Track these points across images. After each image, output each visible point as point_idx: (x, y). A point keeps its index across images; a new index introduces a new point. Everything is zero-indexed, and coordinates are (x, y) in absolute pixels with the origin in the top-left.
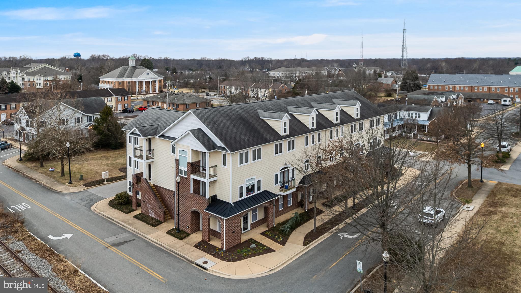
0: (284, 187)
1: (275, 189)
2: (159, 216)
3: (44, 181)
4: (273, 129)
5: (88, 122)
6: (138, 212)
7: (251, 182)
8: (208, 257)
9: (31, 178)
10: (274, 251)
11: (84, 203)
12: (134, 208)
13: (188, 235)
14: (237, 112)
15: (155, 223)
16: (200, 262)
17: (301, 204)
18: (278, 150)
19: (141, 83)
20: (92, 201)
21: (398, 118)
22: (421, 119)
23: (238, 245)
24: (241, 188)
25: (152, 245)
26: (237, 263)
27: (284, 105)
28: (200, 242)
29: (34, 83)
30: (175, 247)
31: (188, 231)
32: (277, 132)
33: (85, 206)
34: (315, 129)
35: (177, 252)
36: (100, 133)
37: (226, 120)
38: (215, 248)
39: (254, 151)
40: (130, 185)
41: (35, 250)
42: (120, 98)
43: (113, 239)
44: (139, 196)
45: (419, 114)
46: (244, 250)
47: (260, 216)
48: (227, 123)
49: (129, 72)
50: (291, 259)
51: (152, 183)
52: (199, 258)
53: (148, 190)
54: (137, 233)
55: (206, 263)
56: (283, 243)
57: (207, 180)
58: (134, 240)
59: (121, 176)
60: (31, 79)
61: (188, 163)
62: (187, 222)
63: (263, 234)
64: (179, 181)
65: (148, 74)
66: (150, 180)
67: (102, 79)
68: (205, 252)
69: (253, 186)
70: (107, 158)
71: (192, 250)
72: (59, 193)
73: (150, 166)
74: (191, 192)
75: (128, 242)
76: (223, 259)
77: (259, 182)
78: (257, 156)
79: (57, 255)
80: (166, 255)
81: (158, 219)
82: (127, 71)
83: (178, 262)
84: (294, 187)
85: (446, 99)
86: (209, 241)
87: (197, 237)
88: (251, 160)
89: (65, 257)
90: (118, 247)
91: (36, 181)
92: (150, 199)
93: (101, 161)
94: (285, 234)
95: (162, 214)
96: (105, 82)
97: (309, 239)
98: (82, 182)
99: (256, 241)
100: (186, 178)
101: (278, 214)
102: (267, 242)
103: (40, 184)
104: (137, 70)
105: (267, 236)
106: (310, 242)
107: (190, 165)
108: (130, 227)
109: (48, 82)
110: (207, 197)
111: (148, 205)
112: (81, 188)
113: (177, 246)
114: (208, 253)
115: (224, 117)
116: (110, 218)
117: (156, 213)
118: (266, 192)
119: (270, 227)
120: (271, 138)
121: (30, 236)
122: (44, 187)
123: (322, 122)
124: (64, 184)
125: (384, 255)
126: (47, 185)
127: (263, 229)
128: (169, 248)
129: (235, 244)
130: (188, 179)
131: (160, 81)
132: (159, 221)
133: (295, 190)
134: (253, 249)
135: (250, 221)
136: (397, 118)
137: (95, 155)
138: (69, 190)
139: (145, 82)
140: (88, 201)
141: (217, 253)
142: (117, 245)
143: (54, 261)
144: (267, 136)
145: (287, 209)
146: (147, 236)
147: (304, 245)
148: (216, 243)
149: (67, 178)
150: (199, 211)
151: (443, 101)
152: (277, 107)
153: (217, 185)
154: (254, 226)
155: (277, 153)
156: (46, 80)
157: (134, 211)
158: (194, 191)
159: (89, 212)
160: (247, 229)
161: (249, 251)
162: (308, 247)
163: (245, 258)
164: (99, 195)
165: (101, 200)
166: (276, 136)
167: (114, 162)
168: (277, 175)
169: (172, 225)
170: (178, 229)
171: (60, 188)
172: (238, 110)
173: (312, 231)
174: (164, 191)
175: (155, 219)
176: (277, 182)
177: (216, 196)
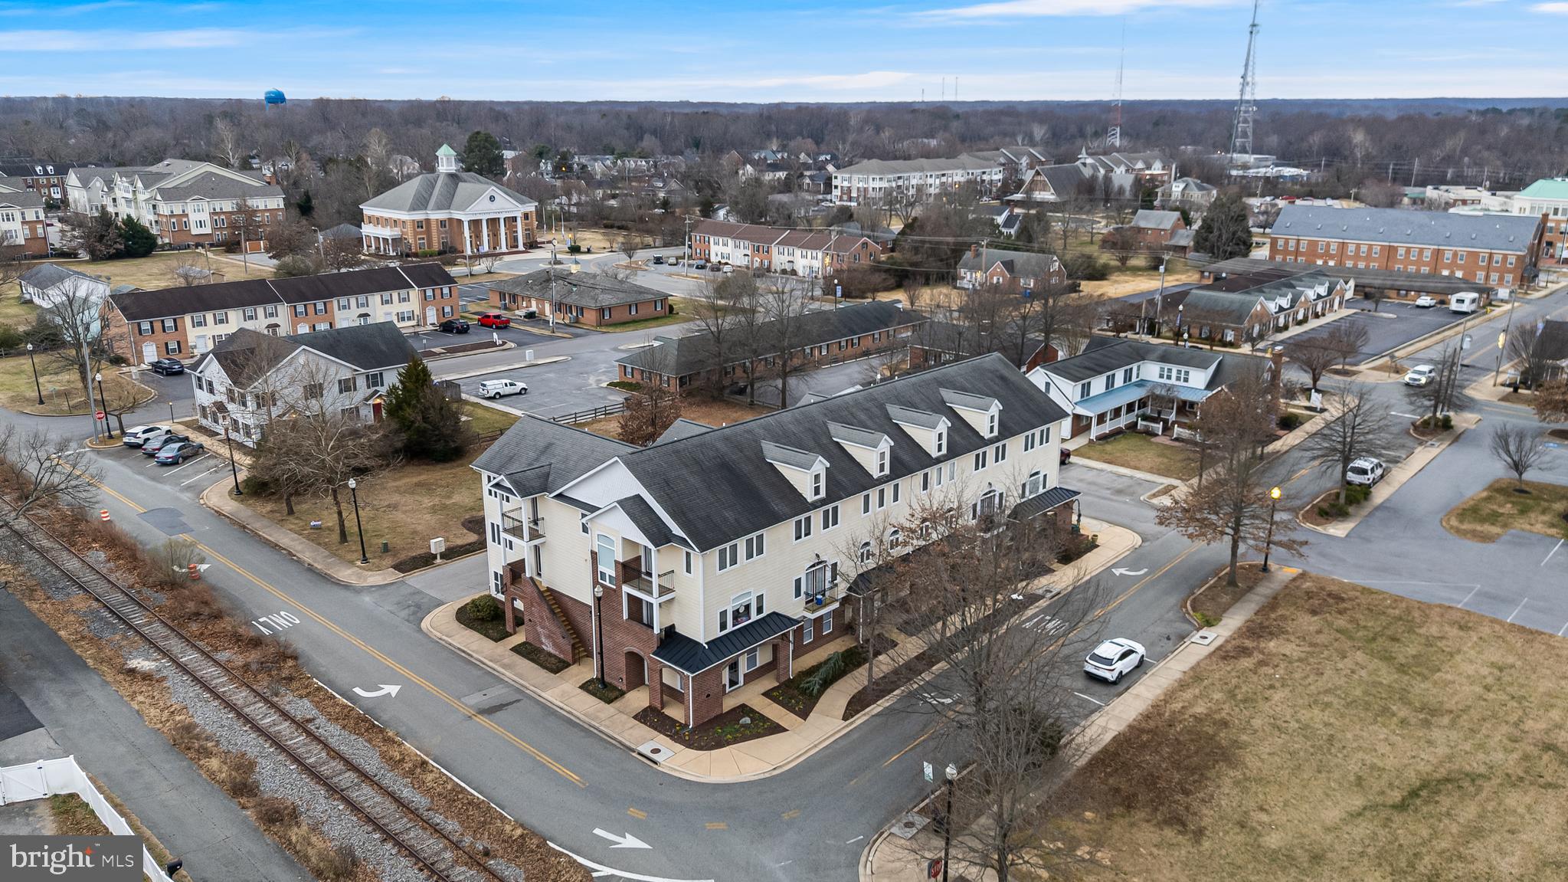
0: (815, 601)
1: (795, 608)
2: (561, 651)
3: (308, 554)
4: (791, 487)
5: (369, 387)
6: (519, 638)
7: (744, 601)
8: (661, 741)
9: (277, 545)
10: (785, 730)
11: (404, 613)
12: (509, 628)
13: (622, 694)
14: (717, 450)
15: (556, 666)
16: (645, 749)
17: (849, 629)
18: (803, 531)
19: (475, 224)
20: (420, 608)
21: (1134, 379)
22: (1191, 384)
23: (717, 717)
24: (723, 614)
25: (554, 713)
26: (715, 752)
27: (821, 418)
28: (645, 710)
29: (185, 219)
30: (597, 717)
31: (623, 687)
32: (801, 495)
33: (408, 621)
34: (887, 476)
35: (602, 728)
36: (406, 425)
37: (692, 472)
38: (674, 722)
39: (749, 542)
40: (496, 579)
41: (337, 719)
42: (429, 293)
43: (476, 699)
44: (519, 605)
45: (1187, 373)
46: (728, 729)
47: (763, 658)
48: (694, 480)
49: (441, 194)
50: (815, 746)
51: (545, 582)
52: (644, 741)
53: (538, 600)
54: (522, 686)
55: (656, 751)
56: (804, 715)
57: (654, 600)
58: (518, 701)
59: (470, 544)
60: (178, 211)
61: (616, 562)
62: (619, 670)
63: (766, 694)
64: (600, 595)
65: (492, 199)
66: (539, 575)
67: (368, 210)
68: (656, 729)
69: (747, 607)
70: (427, 487)
71: (630, 725)
72: (347, 587)
73: (537, 548)
74: (625, 616)
75: (507, 705)
76: (689, 745)
77: (760, 598)
78: (756, 549)
79: (381, 731)
80: (583, 734)
81: (562, 656)
82: (433, 188)
83: (606, 748)
84: (835, 600)
85: (1294, 302)
86: (662, 708)
87: (639, 699)
88: (742, 559)
89: (397, 734)
90: (491, 717)
91: (290, 553)
92: (542, 618)
93: (417, 498)
94: (811, 694)
95: (569, 648)
96: (378, 221)
97: (856, 705)
98: (389, 561)
99: (752, 711)
100: (614, 590)
101: (800, 651)
102: (774, 712)
103: (299, 562)
104: (461, 185)
105: (775, 700)
106: (858, 712)
107: (620, 567)
108: (507, 673)
109: (223, 217)
110: (656, 631)
111: (539, 629)
112: (391, 576)
113: (602, 716)
114: (660, 732)
115: (687, 466)
116: (464, 652)
117: (555, 645)
118: (774, 615)
119: (783, 680)
120: (786, 510)
121: (319, 689)
122: (311, 569)
123: (906, 457)
124: (352, 562)
125: (948, 770)
126: (316, 565)
127: (768, 683)
128: (587, 720)
129: (713, 715)
130: (617, 592)
131: (526, 216)
132: (564, 662)
133: (836, 605)
134: (744, 726)
135: (743, 669)
136: (1130, 380)
137: (400, 478)
138: (365, 580)
139: (487, 220)
140: (412, 608)
141: (677, 733)
142: (489, 711)
143: (378, 741)
144: (778, 506)
145: (820, 640)
146: (543, 694)
147: (845, 718)
148: (674, 712)
149: (354, 548)
150: (642, 654)
151: (1286, 307)
152: (807, 425)
153: (675, 607)
154: (750, 678)
155: (798, 537)
156: (218, 210)
157: (511, 635)
158: (630, 617)
159: (418, 636)
160: (737, 683)
161: (737, 731)
162: (852, 723)
163: (729, 744)
164: (433, 593)
165: (439, 605)
166: (796, 504)
167: (448, 502)
168: (798, 581)
169: (588, 671)
170: (601, 680)
171: (346, 574)
172: (719, 445)
173: (865, 688)
174: (570, 603)
175: (555, 656)
176: (798, 594)
177: (673, 626)
